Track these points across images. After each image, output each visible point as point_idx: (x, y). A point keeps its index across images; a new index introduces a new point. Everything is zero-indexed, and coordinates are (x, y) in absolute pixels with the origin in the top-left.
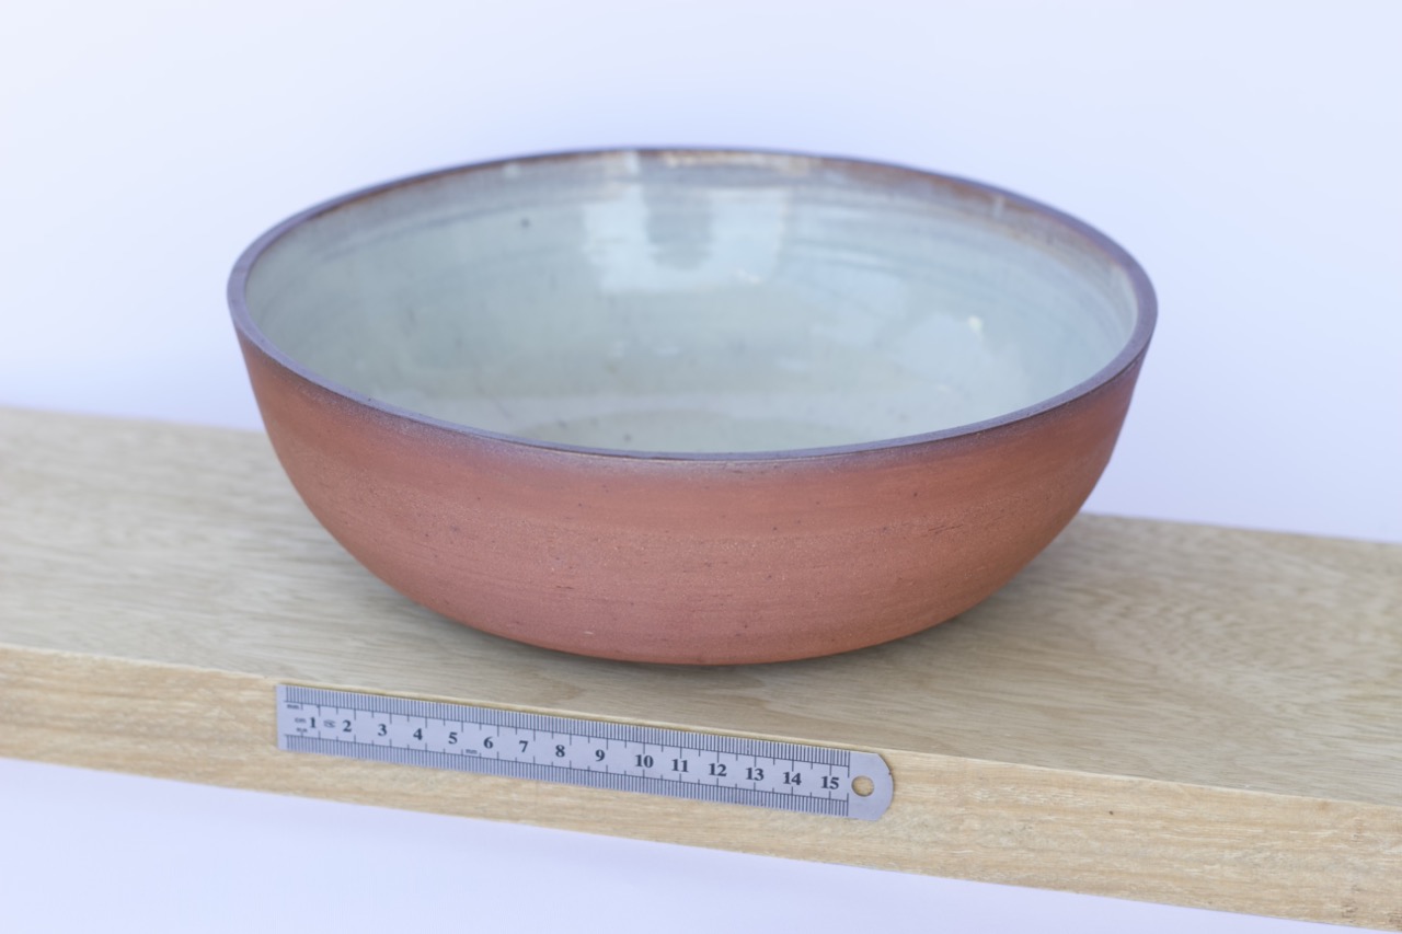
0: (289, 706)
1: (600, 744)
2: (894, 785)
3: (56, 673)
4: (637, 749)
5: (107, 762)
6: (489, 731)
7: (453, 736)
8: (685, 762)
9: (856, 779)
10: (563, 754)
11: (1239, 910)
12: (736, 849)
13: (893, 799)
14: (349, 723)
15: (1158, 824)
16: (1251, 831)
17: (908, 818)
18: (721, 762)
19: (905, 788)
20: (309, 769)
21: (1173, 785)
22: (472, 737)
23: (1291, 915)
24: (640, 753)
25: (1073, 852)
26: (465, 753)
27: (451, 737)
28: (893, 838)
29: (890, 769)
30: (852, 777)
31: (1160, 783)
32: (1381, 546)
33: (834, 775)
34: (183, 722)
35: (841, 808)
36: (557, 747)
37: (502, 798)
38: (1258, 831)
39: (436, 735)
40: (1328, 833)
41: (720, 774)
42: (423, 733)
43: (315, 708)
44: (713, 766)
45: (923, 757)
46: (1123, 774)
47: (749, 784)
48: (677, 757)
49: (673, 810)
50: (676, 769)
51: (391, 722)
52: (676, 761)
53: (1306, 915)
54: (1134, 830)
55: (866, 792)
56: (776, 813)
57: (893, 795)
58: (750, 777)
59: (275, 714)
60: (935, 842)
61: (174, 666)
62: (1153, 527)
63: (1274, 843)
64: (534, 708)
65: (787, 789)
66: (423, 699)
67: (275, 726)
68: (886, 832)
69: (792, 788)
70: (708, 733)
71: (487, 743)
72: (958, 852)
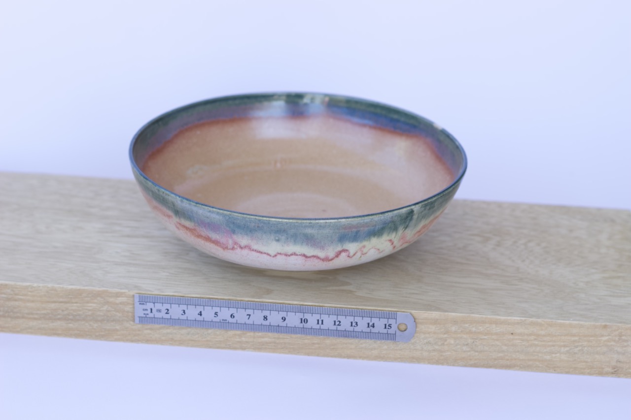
0: (140, 304)
1: (283, 314)
2: (416, 326)
3: (30, 293)
4: (300, 315)
5: (54, 333)
6: (232, 311)
7: (216, 314)
8: (322, 321)
9: (400, 324)
10: (267, 319)
11: (567, 373)
12: (344, 357)
13: (415, 332)
14: (168, 310)
15: (533, 337)
16: (573, 339)
17: (422, 340)
18: (339, 320)
19: (422, 327)
20: (148, 331)
21: (539, 320)
22: (225, 314)
23: (590, 374)
24: (302, 317)
25: (495, 351)
26: (221, 321)
27: (215, 314)
28: (415, 349)
29: (415, 319)
30: (398, 324)
31: (534, 319)
32: (599, 209)
33: (389, 323)
34: (90, 313)
35: (392, 337)
36: (264, 317)
37: (238, 340)
38: (576, 338)
39: (208, 314)
40: (606, 338)
41: (338, 325)
42: (202, 313)
43: (152, 304)
44: (335, 321)
45: (429, 313)
46: (517, 317)
47: (351, 329)
48: (319, 318)
49: (316, 342)
50: (318, 323)
51: (187, 309)
52: (318, 320)
53: (596, 374)
54: (522, 340)
55: (403, 330)
56: (362, 341)
57: (416, 330)
58: (352, 326)
59: (134, 307)
60: (434, 350)
61: (86, 288)
62: (500, 205)
63: (583, 343)
64: (253, 300)
65: (368, 330)
66: (202, 298)
67: (133, 313)
68: (412, 347)
69: (371, 330)
70: (333, 307)
71: (232, 316)
72: (444, 354)
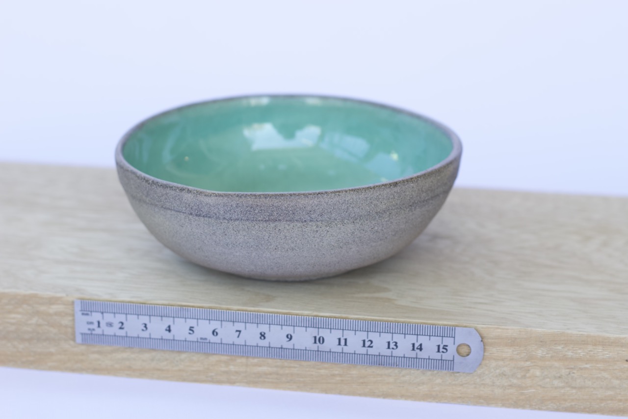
0: (83, 314)
1: (288, 330)
2: (484, 349)
4: (313, 332)
6: (215, 325)
7: (191, 329)
8: (346, 340)
9: (459, 346)
10: (265, 338)
12: (378, 396)
13: (483, 359)
14: (122, 323)
17: (492, 370)
18: (369, 339)
19: (493, 351)
20: (96, 356)
22: (204, 329)
24: (316, 335)
25: (602, 388)
26: (199, 340)
27: (190, 330)
28: (482, 384)
29: (482, 337)
30: (457, 344)
33: (445, 344)
34: (13, 328)
35: (447, 365)
36: (261, 334)
37: (224, 369)
41: (369, 347)
42: (172, 328)
43: (100, 315)
44: (364, 341)
45: (503, 329)
47: (388, 352)
48: (340, 336)
49: (337, 372)
50: (339, 344)
51: (150, 322)
52: (339, 339)
55: (465, 354)
56: (404, 372)
57: (484, 355)
58: (389, 348)
59: (74, 320)
60: (511, 386)
61: (7, 291)
64: (245, 308)
65: (413, 354)
66: (171, 305)
67: (73, 328)
68: (478, 380)
69: (417, 354)
70: (361, 319)
71: (214, 333)
72: (526, 392)
